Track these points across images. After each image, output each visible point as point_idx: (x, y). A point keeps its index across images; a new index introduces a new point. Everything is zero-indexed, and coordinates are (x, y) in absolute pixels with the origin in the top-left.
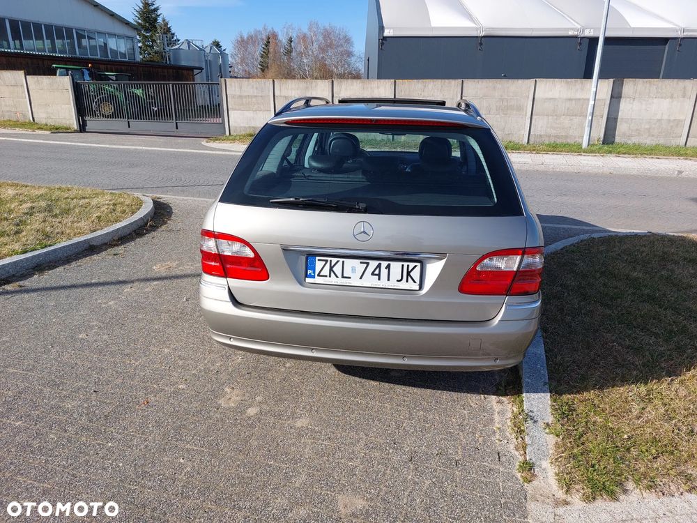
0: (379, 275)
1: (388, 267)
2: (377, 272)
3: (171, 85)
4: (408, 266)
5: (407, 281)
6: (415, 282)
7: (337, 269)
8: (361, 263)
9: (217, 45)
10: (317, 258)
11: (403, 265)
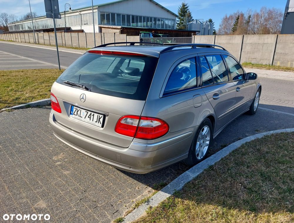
0: (90, 118)
1: (93, 115)
2: (90, 117)
3: (173, 39)
4: (99, 116)
5: (98, 123)
6: (101, 124)
7: (79, 113)
8: (86, 112)
9: (211, 21)
10: (74, 107)
11: (98, 115)
